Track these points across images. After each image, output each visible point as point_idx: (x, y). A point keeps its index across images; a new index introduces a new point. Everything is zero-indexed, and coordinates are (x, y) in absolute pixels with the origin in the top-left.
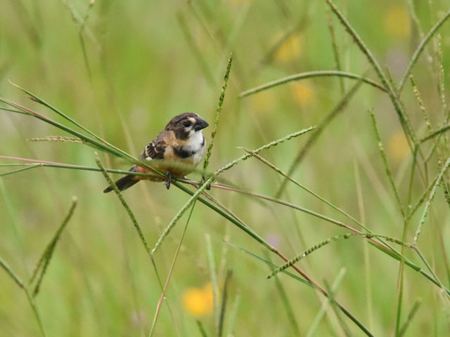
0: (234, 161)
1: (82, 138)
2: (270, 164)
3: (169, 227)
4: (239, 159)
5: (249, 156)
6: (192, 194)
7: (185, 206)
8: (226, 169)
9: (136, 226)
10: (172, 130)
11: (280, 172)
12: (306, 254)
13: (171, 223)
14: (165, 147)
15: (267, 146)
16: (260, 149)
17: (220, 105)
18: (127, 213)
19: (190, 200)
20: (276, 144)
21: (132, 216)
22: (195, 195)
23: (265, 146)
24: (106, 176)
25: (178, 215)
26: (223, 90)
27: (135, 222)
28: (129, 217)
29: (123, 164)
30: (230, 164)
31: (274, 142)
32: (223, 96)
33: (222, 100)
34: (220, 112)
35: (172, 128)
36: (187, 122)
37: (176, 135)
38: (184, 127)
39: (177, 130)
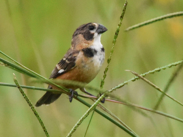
0: (125, 82)
1: (5, 63)
2: (151, 83)
3: (71, 132)
4: (129, 81)
5: (137, 79)
6: (89, 106)
7: (83, 116)
8: (118, 88)
9: (45, 131)
10: (80, 33)
11: (158, 89)
13: (72, 129)
14: (75, 57)
15: (152, 71)
16: (146, 73)
17: (116, 38)
18: (38, 121)
19: (87, 112)
20: (159, 71)
21: (42, 123)
22: (91, 107)
23: (150, 71)
24: (22, 92)
25: (78, 122)
26: (118, 27)
27: (44, 128)
28: (40, 124)
29: (34, 82)
30: (122, 84)
31: (158, 69)
32: (118, 32)
33: (117, 35)
34: (115, 43)
35: (80, 32)
36: (92, 26)
37: (84, 37)
38: (89, 30)
39: (85, 33)
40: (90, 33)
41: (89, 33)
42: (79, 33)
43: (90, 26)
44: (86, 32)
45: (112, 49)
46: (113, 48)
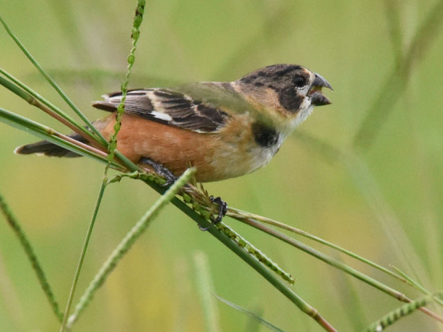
10: (270, 87)
12: (383, 326)
17: (137, 24)
32: (143, 7)
33: (141, 15)
34: (136, 39)
35: (270, 83)
36: (302, 76)
37: (281, 99)
38: (294, 86)
39: (283, 90)
40: (296, 95)
41: (294, 93)
42: (267, 84)
43: (297, 76)
44: (287, 90)
45: (131, 54)
46: (133, 52)
